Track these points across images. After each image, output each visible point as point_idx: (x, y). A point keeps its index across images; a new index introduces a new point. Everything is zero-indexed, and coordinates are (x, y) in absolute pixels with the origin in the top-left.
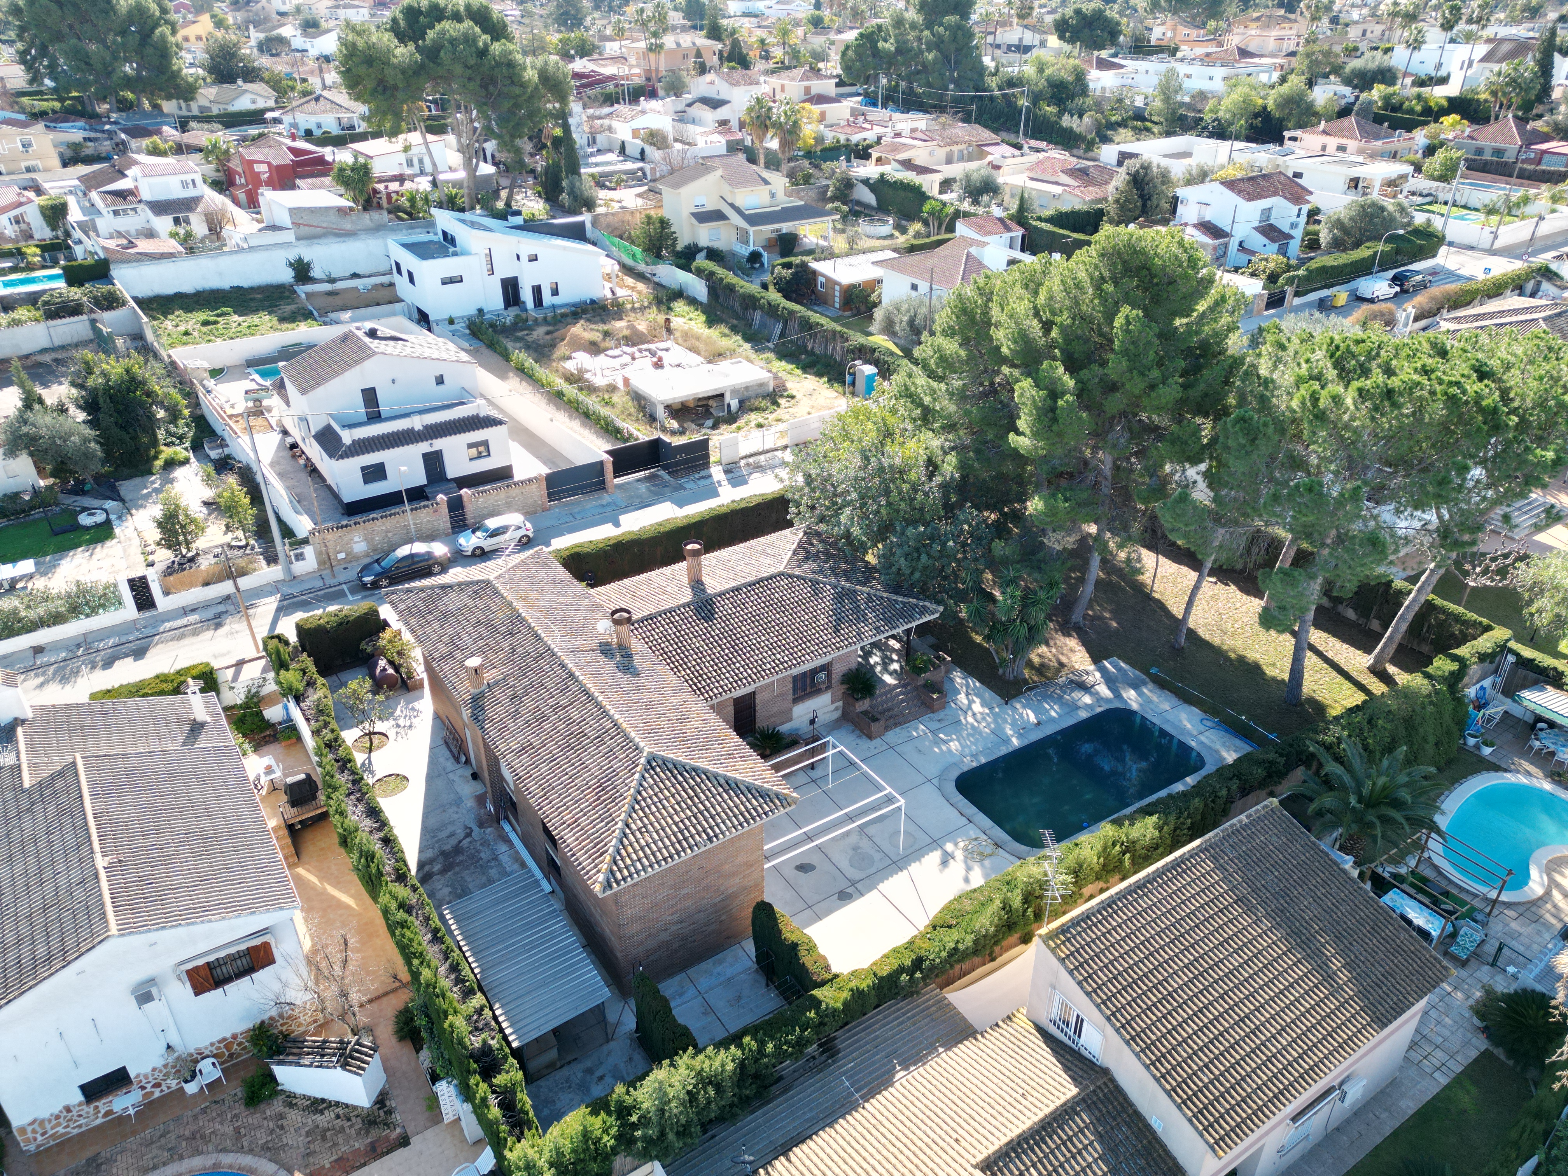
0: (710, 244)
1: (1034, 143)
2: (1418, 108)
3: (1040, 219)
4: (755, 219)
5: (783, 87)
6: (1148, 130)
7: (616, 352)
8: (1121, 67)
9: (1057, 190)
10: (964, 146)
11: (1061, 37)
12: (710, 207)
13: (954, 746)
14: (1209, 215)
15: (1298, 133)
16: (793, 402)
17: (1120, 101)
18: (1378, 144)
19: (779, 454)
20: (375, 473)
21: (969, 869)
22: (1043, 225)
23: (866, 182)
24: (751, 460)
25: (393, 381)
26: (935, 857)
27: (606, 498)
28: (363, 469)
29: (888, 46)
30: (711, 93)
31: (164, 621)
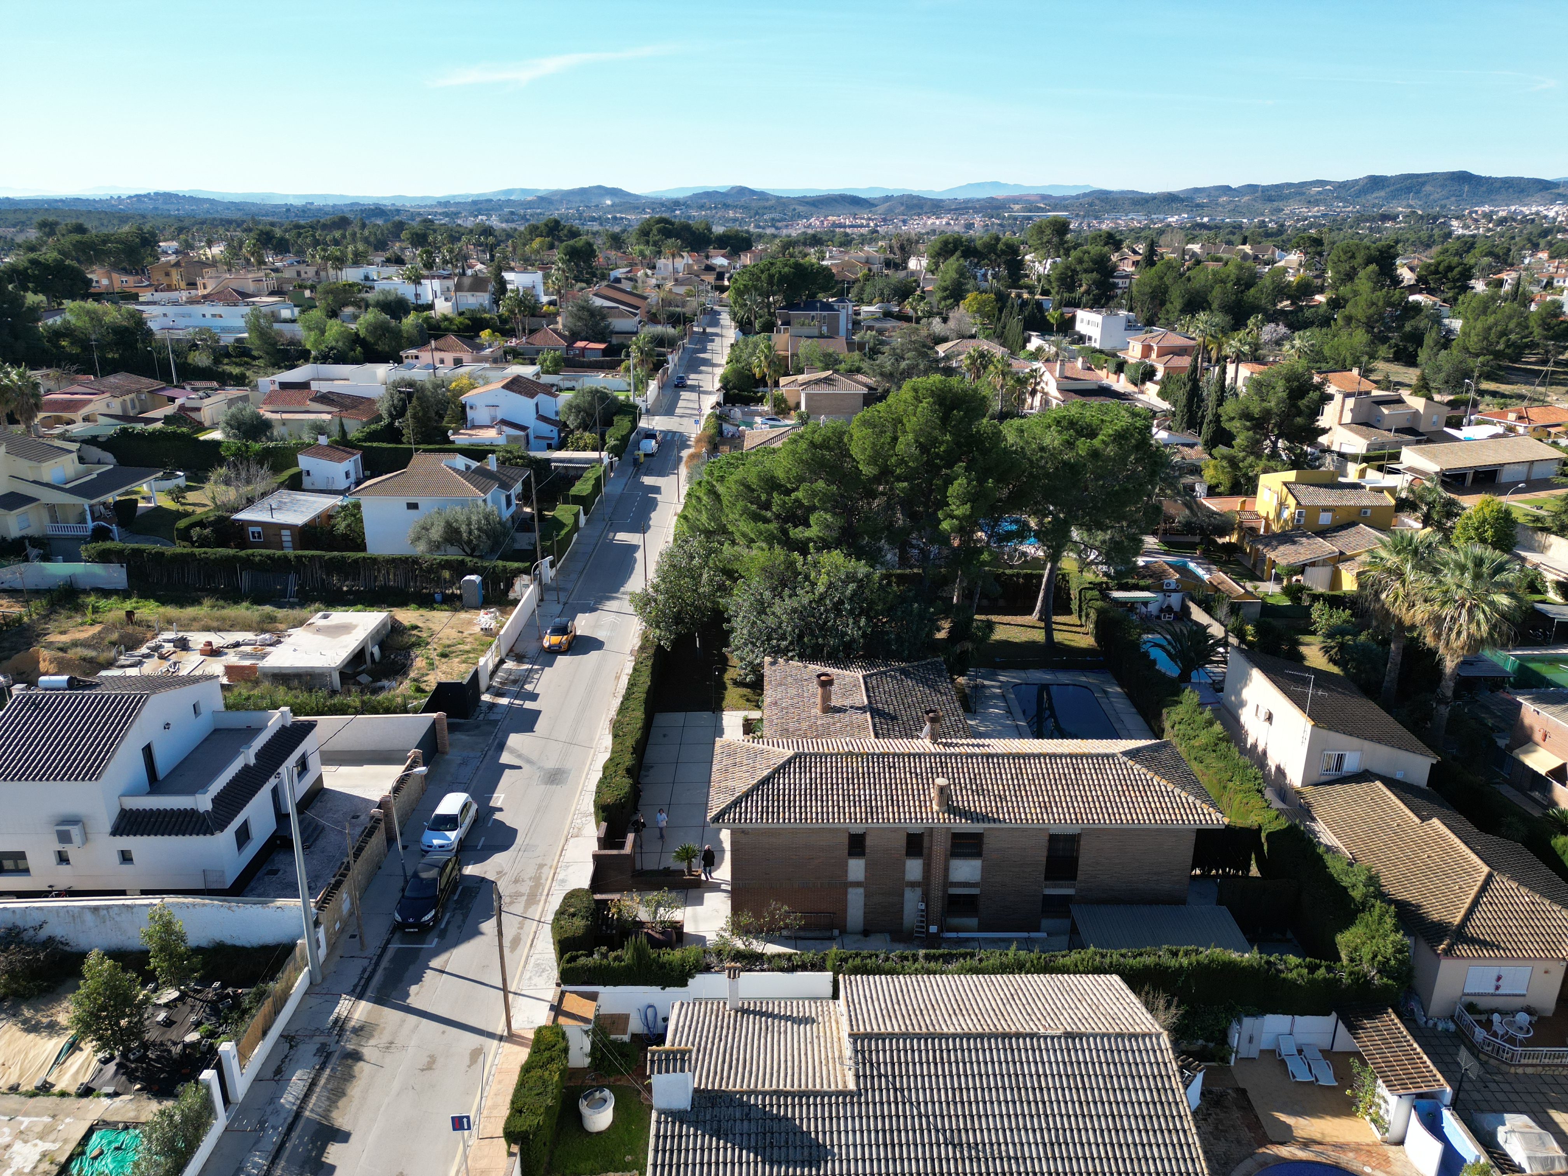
1: (199, 384)
6: (250, 364)
8: (142, 312)
10: (133, 395)
14: (500, 415)
15: (409, 352)
16: (426, 631)
18: (486, 353)
19: (506, 666)
20: (244, 835)
23: (91, 441)
24: (499, 679)
27: (453, 758)
28: (237, 833)
31: (273, 1099)
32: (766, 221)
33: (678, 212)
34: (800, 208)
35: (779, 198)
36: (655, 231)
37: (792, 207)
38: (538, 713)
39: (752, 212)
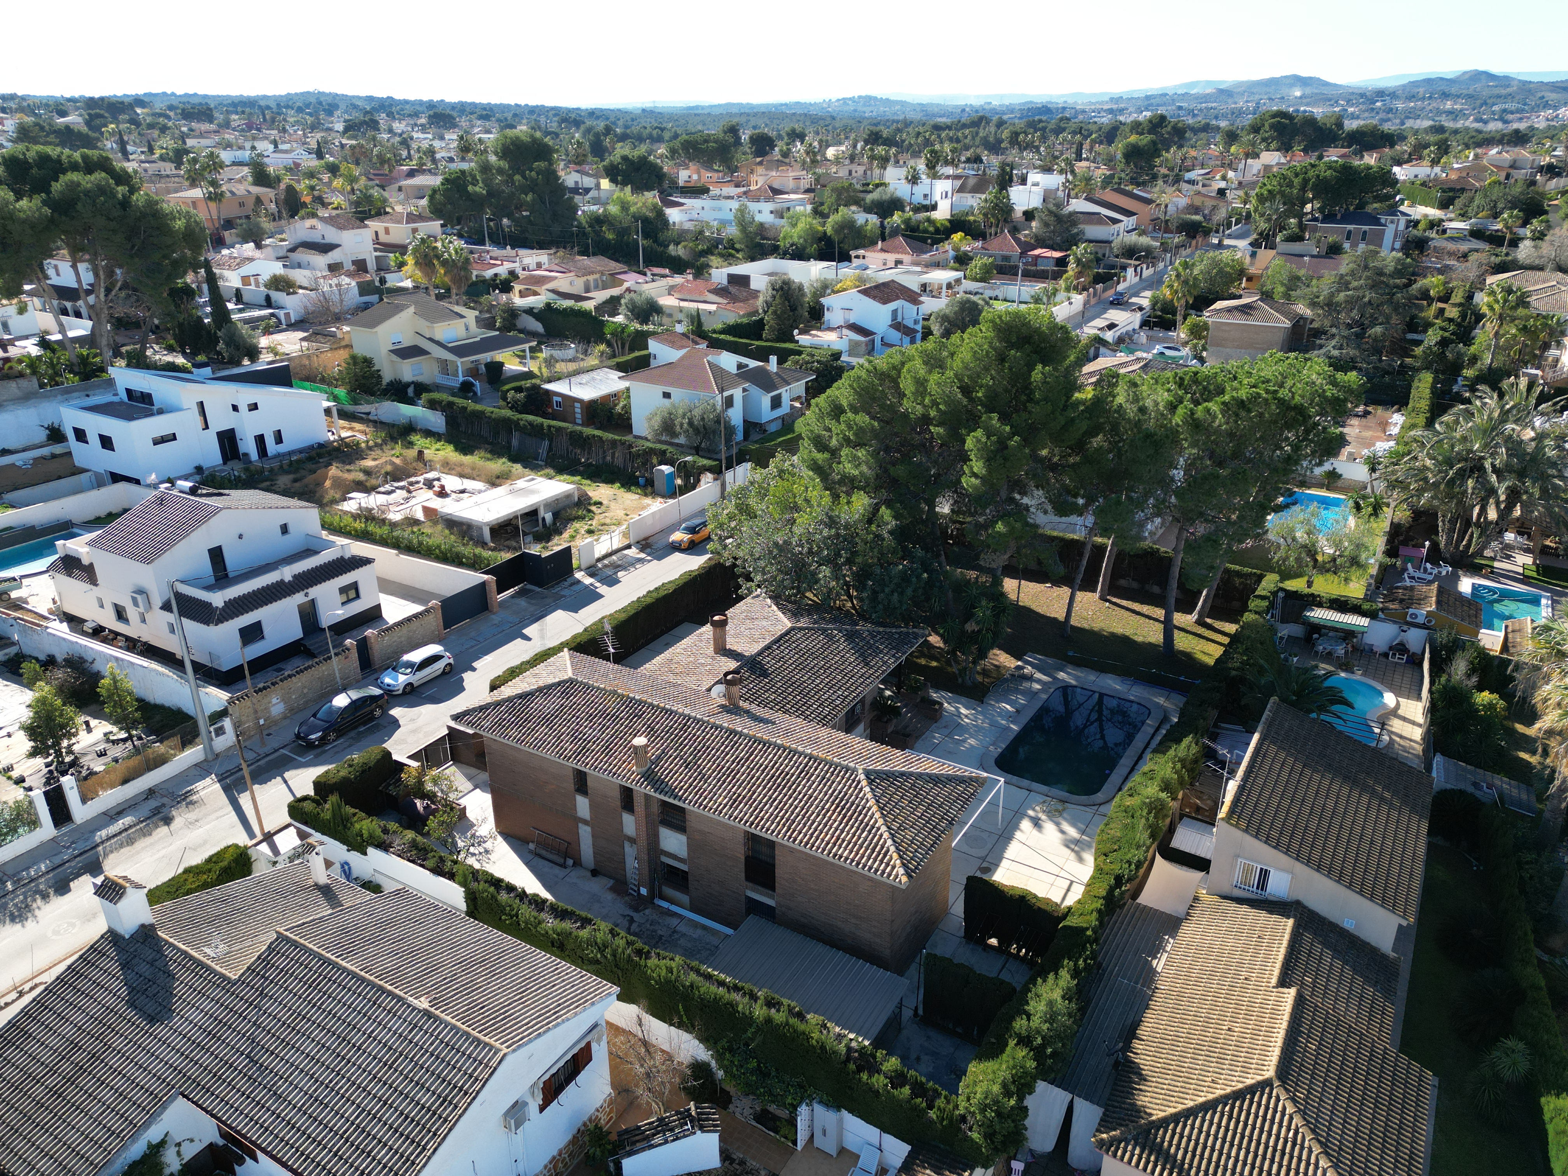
0: (414, 379)
1: (657, 270)
2: (931, 229)
3: (714, 331)
4: (461, 351)
5: (387, 231)
6: (733, 256)
7: (388, 487)
8: (682, 204)
9: (713, 307)
10: (597, 276)
11: (613, 180)
12: (406, 343)
13: (972, 741)
14: (853, 319)
15: (861, 252)
16: (603, 508)
17: (701, 232)
18: (926, 256)
19: (626, 552)
20: (252, 633)
21: (1058, 824)
22: (722, 336)
23: (530, 311)
24: (606, 562)
25: (241, 536)
26: (1026, 824)
27: (495, 618)
28: (242, 631)
29: (479, 189)
30: (315, 237)
31: (94, 831)
32: (1493, 113)
33: (1378, 104)
34: (1551, 96)
35: (1525, 83)
36: (1267, 127)
37: (1539, 95)
38: (600, 596)
39: (1478, 102)
